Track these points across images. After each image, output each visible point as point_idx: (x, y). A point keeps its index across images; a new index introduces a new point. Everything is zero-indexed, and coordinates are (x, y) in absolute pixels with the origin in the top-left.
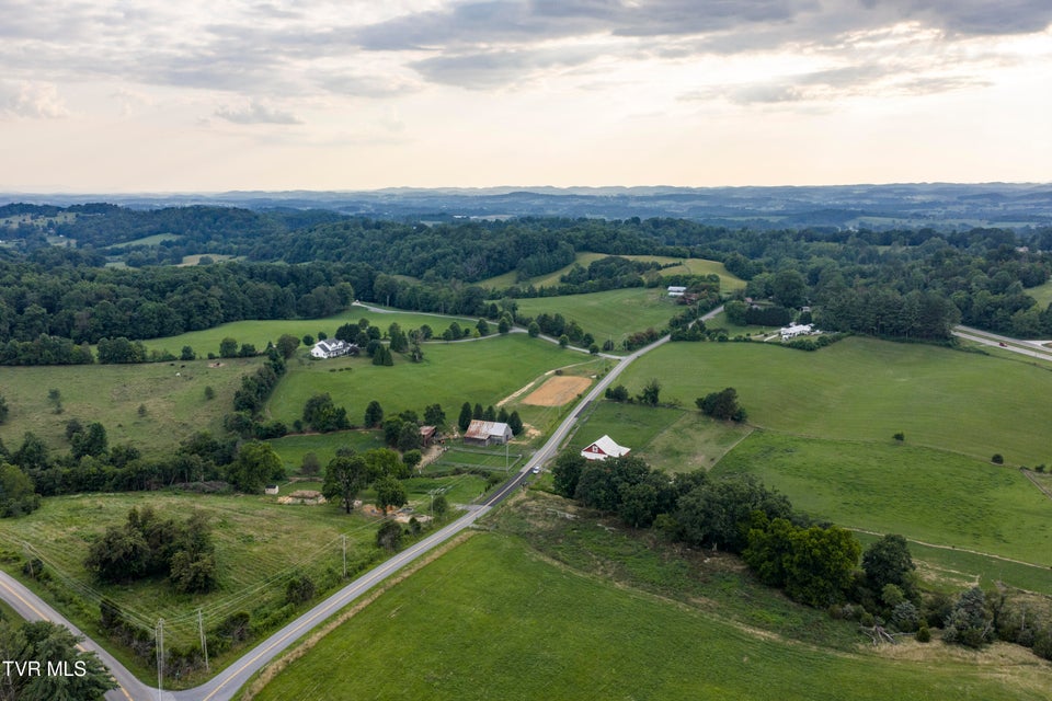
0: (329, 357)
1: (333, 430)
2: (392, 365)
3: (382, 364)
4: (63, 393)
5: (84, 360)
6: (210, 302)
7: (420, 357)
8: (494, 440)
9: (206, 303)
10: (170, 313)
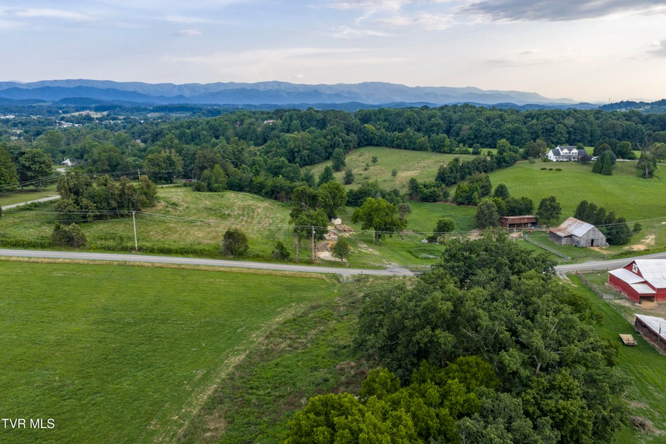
0: (557, 161)
1: (462, 204)
2: (610, 174)
3: (600, 173)
4: (379, 160)
5: (422, 148)
6: (556, 127)
7: (650, 173)
8: (573, 241)
9: (553, 128)
10: (522, 132)
